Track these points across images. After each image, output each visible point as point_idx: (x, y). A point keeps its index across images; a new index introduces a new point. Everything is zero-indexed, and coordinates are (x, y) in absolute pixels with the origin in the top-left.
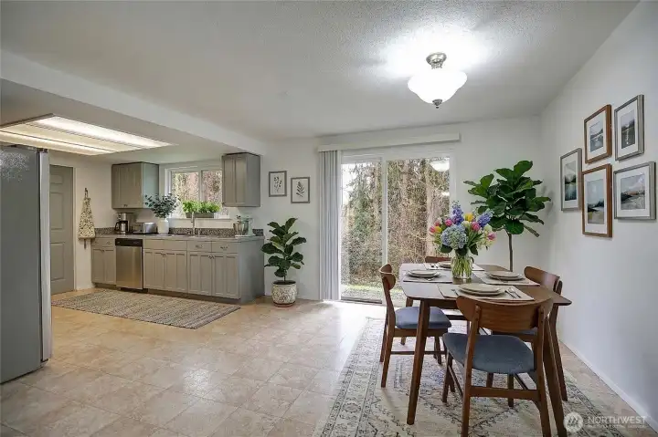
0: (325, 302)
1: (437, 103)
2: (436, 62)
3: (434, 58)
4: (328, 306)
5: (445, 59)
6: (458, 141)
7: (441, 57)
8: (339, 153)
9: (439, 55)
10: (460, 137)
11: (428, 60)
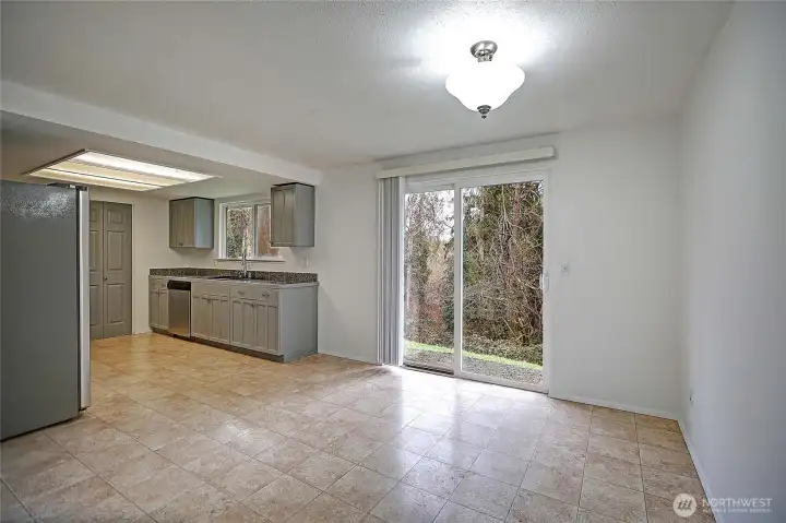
0: (384, 366)
1: (484, 110)
2: (483, 53)
3: (481, 47)
4: (386, 372)
5: (495, 48)
6: (553, 158)
7: (490, 47)
8: (401, 180)
9: (487, 43)
10: (555, 151)
11: (473, 51)
